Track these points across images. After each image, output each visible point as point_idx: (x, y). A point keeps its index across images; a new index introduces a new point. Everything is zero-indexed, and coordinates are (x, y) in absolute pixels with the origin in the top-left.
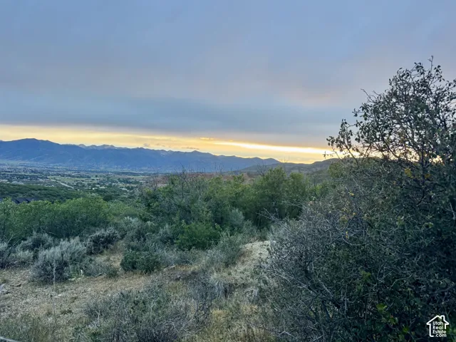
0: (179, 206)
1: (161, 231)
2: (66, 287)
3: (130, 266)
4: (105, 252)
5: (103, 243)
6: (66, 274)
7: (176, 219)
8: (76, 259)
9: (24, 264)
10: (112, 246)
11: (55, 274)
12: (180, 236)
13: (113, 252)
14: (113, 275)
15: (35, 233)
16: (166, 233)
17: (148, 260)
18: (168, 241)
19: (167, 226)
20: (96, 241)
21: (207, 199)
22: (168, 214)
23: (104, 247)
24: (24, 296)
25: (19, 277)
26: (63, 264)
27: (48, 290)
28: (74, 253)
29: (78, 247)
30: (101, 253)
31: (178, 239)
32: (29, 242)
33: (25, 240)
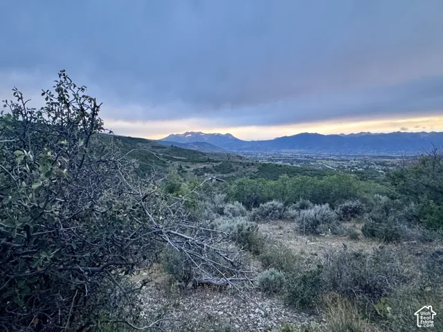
0: (427, 186)
1: (406, 209)
2: (317, 239)
3: (370, 233)
4: (352, 219)
5: (351, 212)
6: (318, 230)
7: (423, 198)
8: (326, 220)
9: (293, 218)
10: (359, 217)
11: (312, 228)
12: (428, 216)
13: (359, 221)
14: (354, 237)
15: (301, 199)
16: (411, 211)
17: (386, 231)
18: (413, 219)
19: (413, 204)
20: (345, 210)
22: (416, 194)
23: (352, 216)
24: (290, 238)
25: (290, 226)
26: (316, 223)
27: (305, 238)
28: (324, 216)
29: (327, 212)
30: (349, 220)
31: (425, 218)
32: (298, 205)
33: (295, 203)
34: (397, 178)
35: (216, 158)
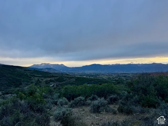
0: (141, 88)
1: (134, 98)
2: (99, 115)
3: (121, 111)
4: (114, 104)
5: (113, 100)
6: (100, 110)
8: (103, 105)
9: (89, 105)
10: (117, 102)
11: (97, 110)
12: (142, 101)
13: (117, 104)
14: (115, 113)
15: (93, 95)
16: (136, 99)
17: (127, 110)
18: (138, 102)
19: (137, 96)
20: (111, 99)
21: (155, 85)
22: (138, 91)
23: (114, 102)
24: (88, 116)
25: (87, 109)
26: (98, 107)
27: (94, 115)
28: (102, 103)
29: (103, 101)
30: (113, 104)
31: (141, 102)
32: (91, 97)
33: (90, 97)
34: (130, 84)
35: (56, 75)
